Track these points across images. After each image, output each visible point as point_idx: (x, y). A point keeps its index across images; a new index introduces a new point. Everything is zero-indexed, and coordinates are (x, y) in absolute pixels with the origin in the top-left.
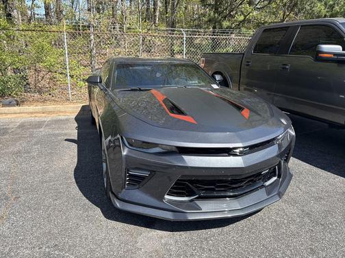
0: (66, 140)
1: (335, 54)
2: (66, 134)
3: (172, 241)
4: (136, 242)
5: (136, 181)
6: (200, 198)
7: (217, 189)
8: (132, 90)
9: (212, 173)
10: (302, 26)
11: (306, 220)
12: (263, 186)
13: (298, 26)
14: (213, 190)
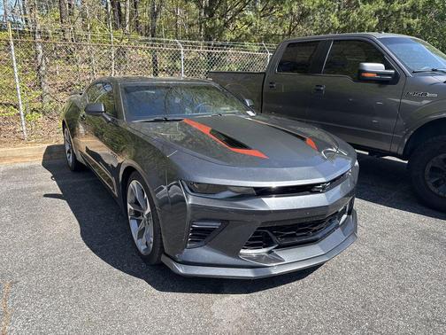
0: (46, 196)
1: (378, 74)
2: (41, 188)
3: (253, 304)
4: (212, 313)
5: (202, 236)
6: (280, 247)
7: (298, 234)
8: (156, 121)
9: (297, 216)
10: (335, 41)
11: (382, 258)
12: (337, 226)
13: (330, 41)
14: (294, 236)
